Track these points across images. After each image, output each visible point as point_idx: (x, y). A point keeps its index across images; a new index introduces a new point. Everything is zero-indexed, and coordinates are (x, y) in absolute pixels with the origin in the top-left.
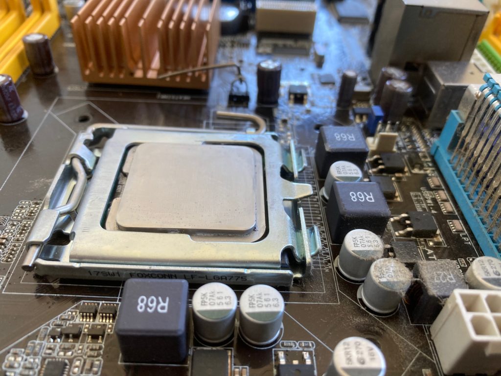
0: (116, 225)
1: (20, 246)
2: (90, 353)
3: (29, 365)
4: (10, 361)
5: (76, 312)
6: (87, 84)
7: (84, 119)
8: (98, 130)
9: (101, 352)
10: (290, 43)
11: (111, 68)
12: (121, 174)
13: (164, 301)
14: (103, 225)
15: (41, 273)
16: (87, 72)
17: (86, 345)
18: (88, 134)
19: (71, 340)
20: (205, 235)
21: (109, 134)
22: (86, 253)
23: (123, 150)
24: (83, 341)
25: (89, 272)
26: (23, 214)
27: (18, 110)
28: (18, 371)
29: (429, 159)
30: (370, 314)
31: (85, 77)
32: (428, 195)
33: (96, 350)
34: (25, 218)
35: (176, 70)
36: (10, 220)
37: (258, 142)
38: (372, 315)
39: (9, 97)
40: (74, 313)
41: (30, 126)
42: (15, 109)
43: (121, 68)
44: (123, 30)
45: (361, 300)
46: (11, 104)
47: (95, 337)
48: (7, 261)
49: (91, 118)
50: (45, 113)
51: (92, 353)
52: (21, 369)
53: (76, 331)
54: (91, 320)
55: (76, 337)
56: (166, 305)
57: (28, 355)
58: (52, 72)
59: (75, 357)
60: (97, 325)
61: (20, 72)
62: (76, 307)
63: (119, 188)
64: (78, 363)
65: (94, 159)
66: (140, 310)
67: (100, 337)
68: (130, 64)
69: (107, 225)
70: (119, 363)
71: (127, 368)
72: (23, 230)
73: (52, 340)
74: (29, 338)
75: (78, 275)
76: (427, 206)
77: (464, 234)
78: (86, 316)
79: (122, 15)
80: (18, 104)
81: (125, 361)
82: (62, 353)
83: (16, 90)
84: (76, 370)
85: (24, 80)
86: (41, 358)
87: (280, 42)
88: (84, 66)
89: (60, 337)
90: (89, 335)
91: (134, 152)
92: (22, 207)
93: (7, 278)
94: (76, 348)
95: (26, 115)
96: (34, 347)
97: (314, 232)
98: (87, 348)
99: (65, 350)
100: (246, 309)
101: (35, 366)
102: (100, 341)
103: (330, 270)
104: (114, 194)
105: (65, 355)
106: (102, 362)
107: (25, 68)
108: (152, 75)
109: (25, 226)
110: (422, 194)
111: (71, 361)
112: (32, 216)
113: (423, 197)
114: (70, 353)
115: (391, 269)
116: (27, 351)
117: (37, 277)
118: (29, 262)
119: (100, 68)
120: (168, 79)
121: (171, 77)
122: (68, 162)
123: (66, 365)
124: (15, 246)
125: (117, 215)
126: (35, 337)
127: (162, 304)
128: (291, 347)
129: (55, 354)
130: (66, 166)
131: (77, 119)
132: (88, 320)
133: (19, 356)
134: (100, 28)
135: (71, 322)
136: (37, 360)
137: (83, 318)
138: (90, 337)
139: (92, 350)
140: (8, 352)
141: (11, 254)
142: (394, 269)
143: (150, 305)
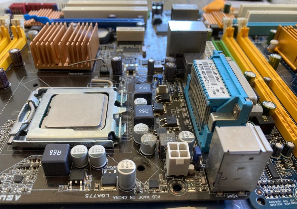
0: (45, 127)
1: (6, 137)
2: (32, 173)
3: (9, 178)
4: (2, 177)
5: (28, 160)
6: (38, 70)
7: (36, 85)
8: (41, 90)
9: (37, 173)
10: (132, 46)
11: (48, 63)
12: (49, 107)
13: (60, 151)
14: (40, 126)
15: (15, 146)
16: (37, 65)
17: (31, 171)
18: (36, 92)
19: (26, 169)
20: (80, 129)
21: (45, 91)
22: (32, 137)
23: (50, 98)
24: (30, 170)
25: (34, 144)
26: (8, 125)
27: (7, 83)
28: (5, 180)
29: (183, 96)
30: (143, 156)
31: (36, 67)
32: (178, 110)
33: (35, 172)
34: (9, 127)
35: (76, 62)
36: (3, 127)
37: (107, 92)
38: (144, 156)
39: (3, 78)
40: (27, 160)
41: (12, 89)
42: (6, 82)
43: (52, 62)
44: (52, 47)
45: (140, 151)
46: (4, 80)
47: (35, 168)
48: (1, 143)
49: (39, 85)
50: (19, 83)
51: (33, 173)
52: (6, 179)
53: (27, 166)
54: (34, 162)
55: (28, 168)
56: (60, 152)
57: (9, 175)
58: (22, 65)
59: (27, 175)
60: (36, 164)
61: (8, 66)
62: (28, 158)
63: (47, 113)
64: (28, 177)
65: (39, 102)
66: (50, 154)
67: (37, 168)
68: (56, 61)
69: (42, 126)
70: (43, 176)
71: (47, 178)
72: (8, 131)
73: (18, 170)
74: (10, 169)
75: (29, 146)
76: (177, 114)
77: (190, 125)
78: (32, 161)
79: (52, 40)
80: (7, 80)
81: (46, 175)
82: (22, 174)
83: (6, 74)
84: (27, 179)
85: (10, 69)
86: (14, 176)
87: (127, 46)
88: (36, 62)
89: (21, 168)
90: (32, 167)
91: (54, 98)
92: (8, 122)
93: (2, 149)
94: (28, 172)
95: (10, 84)
96: (11, 172)
97: (124, 126)
98: (32, 172)
99: (23, 173)
100: (90, 153)
101: (11, 178)
102: (37, 169)
103: (131, 141)
104: (45, 115)
105: (23, 174)
106: (37, 176)
107: (10, 64)
108: (66, 64)
109: (9, 129)
110: (176, 110)
111: (25, 176)
112: (12, 126)
113: (176, 111)
114: (25, 174)
115: (149, 137)
116: (9, 173)
117: (13, 148)
118: (10, 141)
119: (43, 62)
120: (73, 66)
121: (74, 65)
122: (27, 103)
123: (23, 177)
124: (5, 137)
125: (46, 123)
126: (12, 169)
127: (59, 152)
128: (110, 168)
129: (19, 174)
130: (27, 105)
131: (33, 86)
132: (33, 162)
133: (5, 175)
134: (42, 46)
135: (26, 163)
136: (12, 176)
137: (31, 162)
138: (33, 168)
139: (33, 172)
140: (2, 174)
141: (3, 140)
142: (150, 137)
143: (54, 153)
